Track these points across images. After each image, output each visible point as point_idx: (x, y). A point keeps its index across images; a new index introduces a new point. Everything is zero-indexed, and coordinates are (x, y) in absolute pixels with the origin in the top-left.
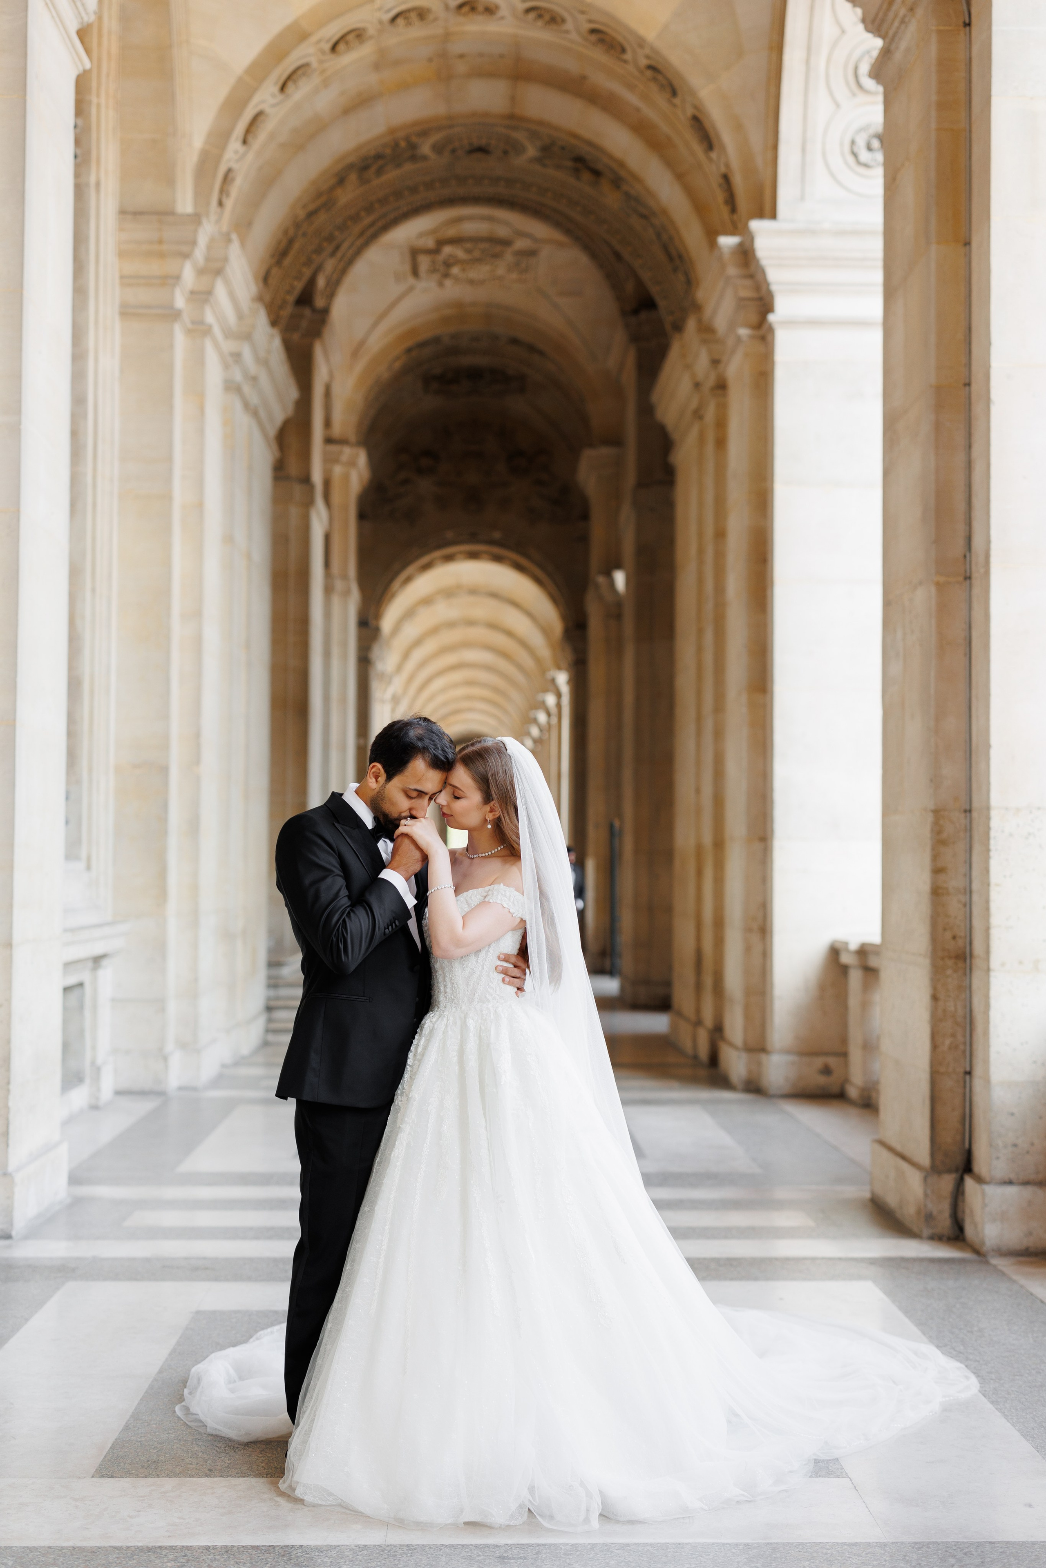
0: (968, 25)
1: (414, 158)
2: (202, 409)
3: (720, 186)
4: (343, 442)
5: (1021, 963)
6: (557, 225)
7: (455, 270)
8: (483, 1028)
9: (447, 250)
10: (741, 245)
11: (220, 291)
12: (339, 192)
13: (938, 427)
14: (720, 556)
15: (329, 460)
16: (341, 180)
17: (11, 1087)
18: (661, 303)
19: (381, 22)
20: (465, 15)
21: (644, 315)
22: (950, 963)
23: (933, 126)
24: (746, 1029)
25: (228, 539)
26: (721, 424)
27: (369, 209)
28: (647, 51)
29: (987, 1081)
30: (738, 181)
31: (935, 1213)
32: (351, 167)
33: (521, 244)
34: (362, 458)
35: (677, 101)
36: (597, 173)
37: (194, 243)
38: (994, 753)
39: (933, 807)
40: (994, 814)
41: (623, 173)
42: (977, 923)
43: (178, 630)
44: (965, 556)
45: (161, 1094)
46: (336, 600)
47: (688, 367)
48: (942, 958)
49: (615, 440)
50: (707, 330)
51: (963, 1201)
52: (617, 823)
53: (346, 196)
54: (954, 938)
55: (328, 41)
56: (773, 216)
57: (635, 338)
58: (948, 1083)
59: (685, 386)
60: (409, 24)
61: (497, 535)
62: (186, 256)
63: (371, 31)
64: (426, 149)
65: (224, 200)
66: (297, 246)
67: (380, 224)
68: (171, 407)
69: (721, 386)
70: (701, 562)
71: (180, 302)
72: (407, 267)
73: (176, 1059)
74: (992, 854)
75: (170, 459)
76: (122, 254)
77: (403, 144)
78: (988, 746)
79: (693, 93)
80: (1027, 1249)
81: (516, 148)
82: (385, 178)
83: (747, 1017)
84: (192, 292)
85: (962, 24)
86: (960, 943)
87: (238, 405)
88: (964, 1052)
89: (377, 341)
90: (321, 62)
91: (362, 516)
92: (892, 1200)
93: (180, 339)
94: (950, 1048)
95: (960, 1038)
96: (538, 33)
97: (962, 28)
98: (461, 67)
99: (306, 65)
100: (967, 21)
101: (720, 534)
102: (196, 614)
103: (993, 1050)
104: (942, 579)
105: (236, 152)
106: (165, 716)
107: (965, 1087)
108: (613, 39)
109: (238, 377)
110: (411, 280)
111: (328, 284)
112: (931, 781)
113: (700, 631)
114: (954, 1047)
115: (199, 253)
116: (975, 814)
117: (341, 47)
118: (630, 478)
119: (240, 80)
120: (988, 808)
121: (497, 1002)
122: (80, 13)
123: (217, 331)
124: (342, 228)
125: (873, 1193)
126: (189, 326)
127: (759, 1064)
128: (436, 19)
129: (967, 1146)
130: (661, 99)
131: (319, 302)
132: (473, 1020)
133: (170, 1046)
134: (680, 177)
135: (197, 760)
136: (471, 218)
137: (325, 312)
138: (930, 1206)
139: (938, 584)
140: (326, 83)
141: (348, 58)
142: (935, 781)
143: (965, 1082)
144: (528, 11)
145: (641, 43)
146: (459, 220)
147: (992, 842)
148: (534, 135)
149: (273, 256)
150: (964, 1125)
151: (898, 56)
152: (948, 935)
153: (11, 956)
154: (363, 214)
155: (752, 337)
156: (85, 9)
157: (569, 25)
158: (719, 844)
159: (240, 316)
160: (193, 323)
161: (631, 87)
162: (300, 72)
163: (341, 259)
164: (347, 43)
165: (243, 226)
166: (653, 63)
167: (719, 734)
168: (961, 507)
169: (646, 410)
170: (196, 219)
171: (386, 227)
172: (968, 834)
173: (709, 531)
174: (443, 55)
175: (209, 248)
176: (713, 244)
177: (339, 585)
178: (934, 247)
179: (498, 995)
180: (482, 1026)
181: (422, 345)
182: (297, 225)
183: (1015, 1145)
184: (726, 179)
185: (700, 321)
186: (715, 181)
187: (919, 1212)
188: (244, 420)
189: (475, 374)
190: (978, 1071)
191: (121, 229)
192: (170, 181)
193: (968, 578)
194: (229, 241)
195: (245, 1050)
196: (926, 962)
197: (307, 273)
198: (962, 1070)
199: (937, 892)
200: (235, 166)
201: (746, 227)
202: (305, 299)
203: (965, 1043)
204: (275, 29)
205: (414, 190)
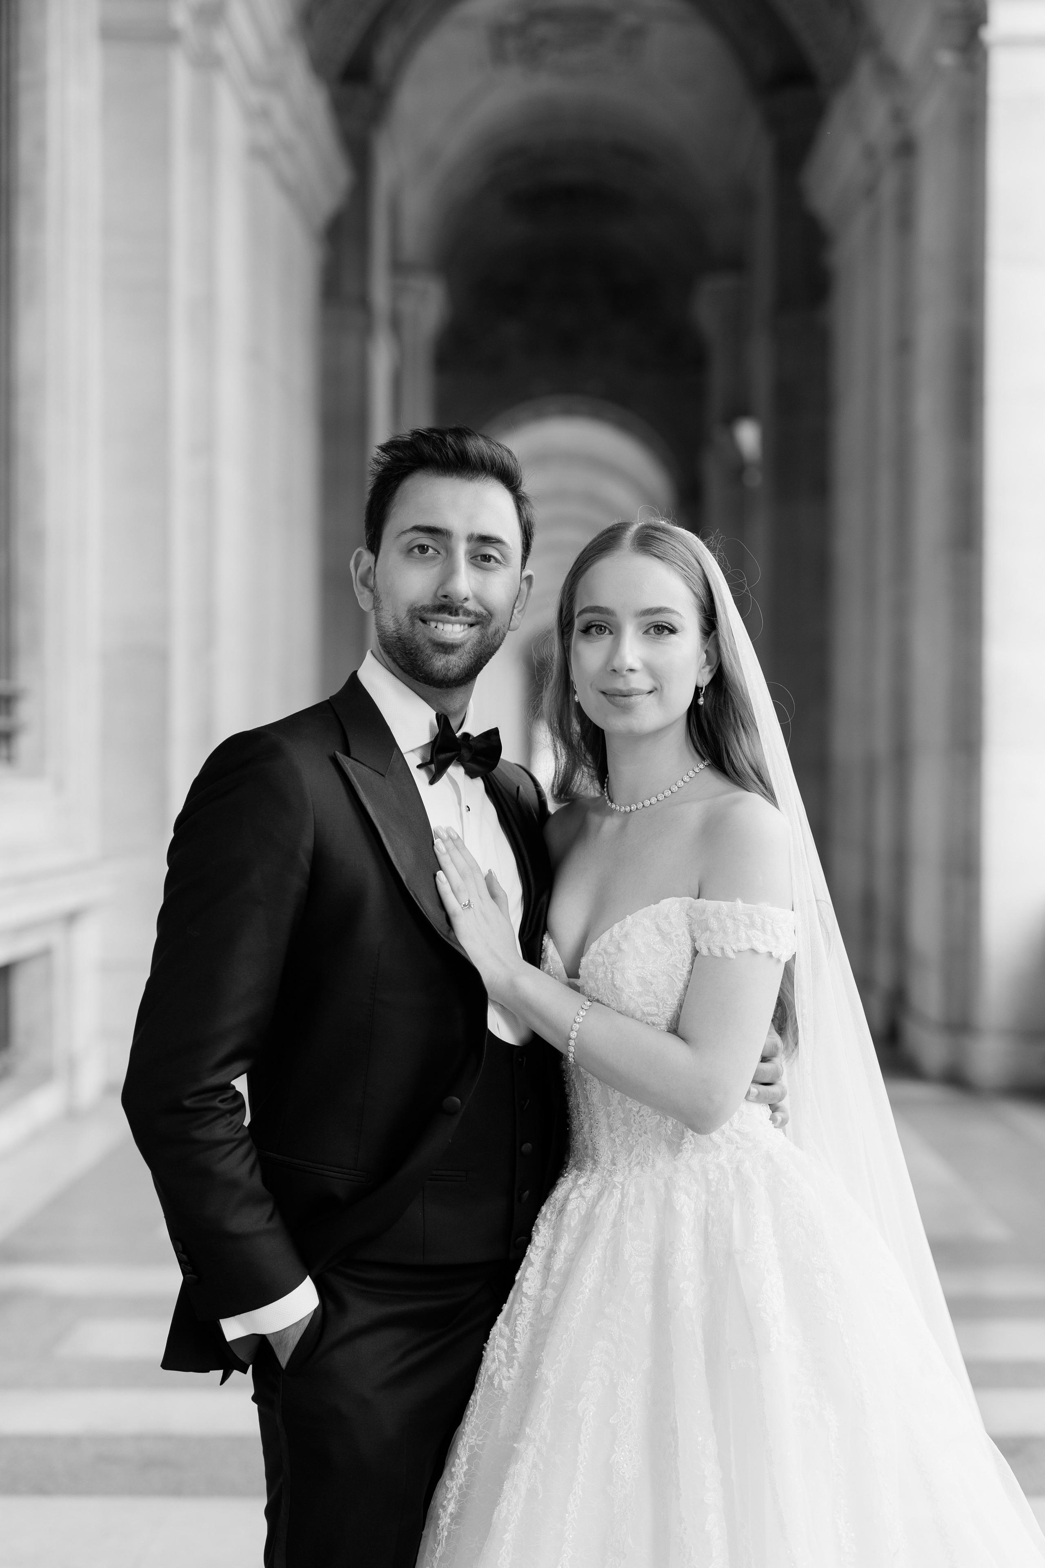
2: (214, 172)
4: (414, 269)
8: (713, 1214)
9: (537, 29)
34: (438, 293)
47: (856, 131)
50: (887, 72)
59: (850, 156)
61: (599, 385)
68: (170, 159)
69: (906, 147)
70: (872, 386)
71: (179, 20)
72: (490, 53)
75: (167, 233)
84: (194, 8)
91: (438, 364)
93: (181, 70)
102: (207, 448)
106: (164, 583)
109: (267, 140)
110: (494, 69)
121: (737, 1148)
123: (233, 65)
126: (194, 54)
132: (688, 1195)
155: (955, 64)
160: (198, 50)
173: (886, 343)
179: (737, 1131)
180: (709, 1209)
202: (359, 70)
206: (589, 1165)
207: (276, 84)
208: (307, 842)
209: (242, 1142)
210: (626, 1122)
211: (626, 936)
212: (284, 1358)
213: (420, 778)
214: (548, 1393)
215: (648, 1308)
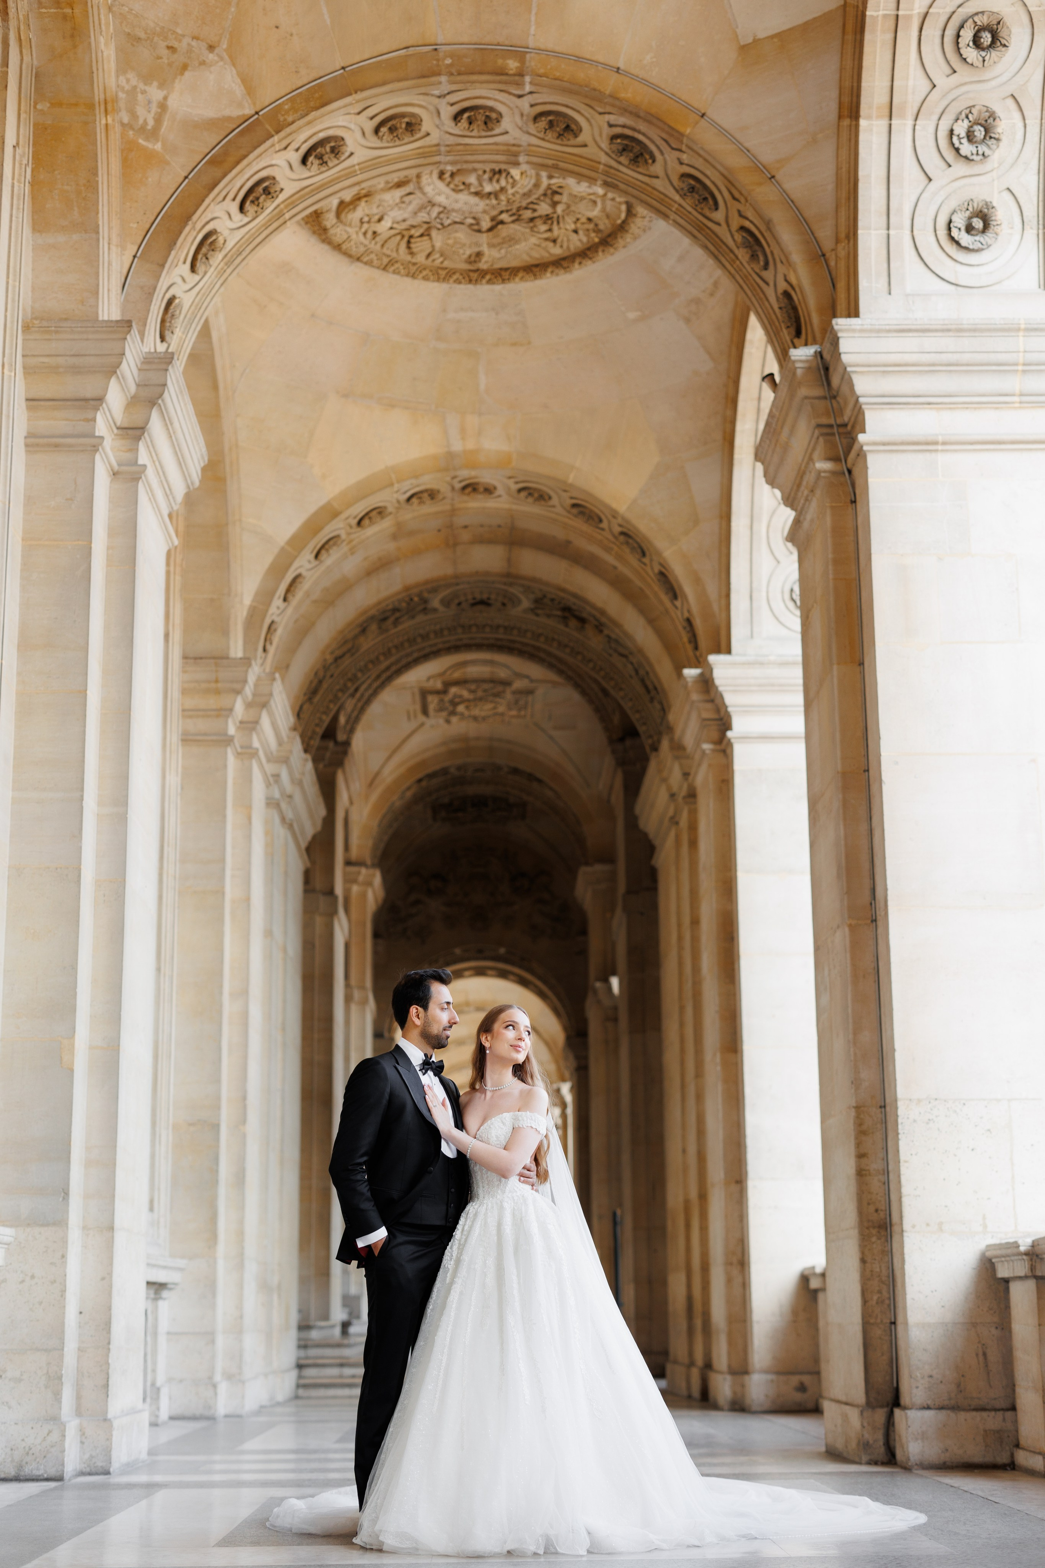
0: (854, 502)
1: (425, 611)
2: (249, 818)
3: (685, 628)
4: (360, 863)
5: (928, 1225)
6: (551, 666)
7: (461, 708)
9: (453, 690)
10: (702, 675)
11: (265, 721)
12: (362, 639)
13: (845, 804)
14: (695, 940)
15: (349, 880)
16: (364, 630)
17: (111, 1346)
18: (641, 729)
19: (398, 502)
20: (469, 494)
21: (628, 742)
22: (874, 1231)
23: (831, 576)
24: (729, 1354)
25: (268, 933)
26: (693, 827)
27: (387, 653)
28: (620, 521)
29: (906, 1323)
30: (698, 623)
31: (871, 1442)
32: (372, 618)
33: (518, 684)
34: (378, 880)
35: (646, 560)
36: (582, 621)
37: (245, 681)
38: (898, 1056)
39: (854, 1105)
40: (900, 1104)
41: (603, 620)
42: (893, 1197)
43: (228, 1007)
44: (871, 904)
45: (212, 1418)
46: (354, 1008)
47: (664, 780)
48: (868, 1228)
49: (609, 858)
50: (678, 748)
51: (894, 1431)
52: (619, 1212)
53: (367, 643)
54: (877, 1211)
55: (355, 518)
56: (729, 651)
57: (622, 762)
58: (877, 1332)
59: (662, 796)
60: (421, 502)
61: (502, 951)
62: (238, 692)
63: (390, 509)
64: (435, 603)
65: (268, 646)
66: (325, 685)
67: (394, 668)
68: (224, 816)
69: (692, 795)
70: (680, 948)
71: (232, 730)
72: (418, 707)
73: (223, 1388)
74: (900, 1136)
75: (223, 860)
76: (184, 692)
77: (416, 599)
78: (894, 1050)
79: (659, 554)
80: (945, 1463)
81: (514, 601)
82: (400, 628)
83: (731, 1343)
84: (241, 722)
85: (849, 501)
86: (882, 1215)
87: (277, 820)
88: (889, 1306)
89: (390, 773)
90: (349, 534)
91: (376, 935)
92: (840, 1445)
93: (231, 761)
94: (877, 1303)
95: (885, 1294)
96: (528, 508)
97: (850, 504)
98: (465, 536)
99: (338, 536)
100: (853, 499)
101: (695, 922)
102: (243, 993)
103: (909, 1297)
104: (854, 922)
105: (278, 608)
106: (218, 1081)
107: (891, 1335)
108: (591, 511)
109: (277, 795)
110: (422, 718)
111: (347, 722)
112: (852, 1083)
113: (682, 1009)
114: (880, 1302)
115: (248, 690)
116: (888, 1109)
117: (366, 522)
118: (622, 888)
119: (283, 549)
120: (896, 1100)
122: (170, 504)
123: (261, 753)
124: (364, 670)
125: (827, 1445)
126: (239, 750)
127: (743, 1386)
128: (444, 498)
129: (895, 1385)
130: (633, 560)
131: (341, 737)
133: (218, 1377)
134: (651, 621)
135: (243, 1120)
136: (473, 662)
137: (347, 744)
138: (866, 1436)
139: (850, 926)
140: (352, 551)
141: (371, 531)
142: (856, 1083)
143: (891, 1331)
144: (520, 490)
145: (615, 514)
146: (464, 664)
147: (900, 1127)
148: (527, 590)
149: (305, 694)
150: (892, 1368)
151: (806, 525)
152: (872, 1209)
153: (113, 1237)
154: (382, 658)
155: (713, 751)
156: (175, 501)
157: (555, 501)
158: (703, 1197)
159: (280, 743)
160: (242, 747)
161: (608, 550)
162: (331, 543)
163: (359, 700)
164: (370, 518)
165: (283, 667)
166: (625, 530)
167: (700, 1097)
168: (867, 865)
169: (632, 822)
170: (246, 661)
171: (399, 672)
172: (884, 1125)
173: (687, 920)
174: (451, 526)
175: (256, 685)
176: (680, 675)
177: (357, 994)
178: (835, 667)
181: (430, 776)
182: (326, 668)
183: (931, 1376)
184: (689, 621)
185: (672, 740)
186: (680, 625)
187: (858, 1444)
188: (281, 832)
189: (479, 802)
190: (900, 1320)
191: (184, 672)
192: (225, 632)
193: (874, 921)
194: (274, 679)
195: (280, 1398)
196: (855, 1233)
197: (334, 708)
198: (888, 1321)
199: (861, 1173)
200: (276, 619)
201: (706, 660)
202: (329, 733)
203: (889, 1298)
204: (312, 508)
205: (425, 637)
206: (476, 1199)
207: (285, 761)
208: (388, 1090)
209: (365, 1182)
210: (488, 1184)
211: (492, 1124)
212: (376, 1253)
213: (420, 1074)
214: (465, 1263)
215: (496, 1238)
